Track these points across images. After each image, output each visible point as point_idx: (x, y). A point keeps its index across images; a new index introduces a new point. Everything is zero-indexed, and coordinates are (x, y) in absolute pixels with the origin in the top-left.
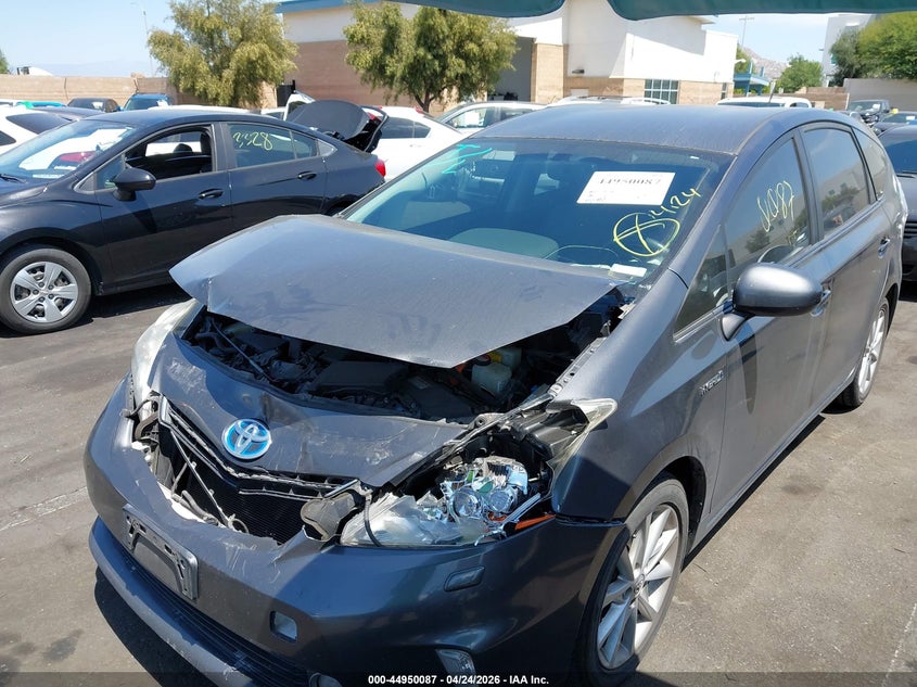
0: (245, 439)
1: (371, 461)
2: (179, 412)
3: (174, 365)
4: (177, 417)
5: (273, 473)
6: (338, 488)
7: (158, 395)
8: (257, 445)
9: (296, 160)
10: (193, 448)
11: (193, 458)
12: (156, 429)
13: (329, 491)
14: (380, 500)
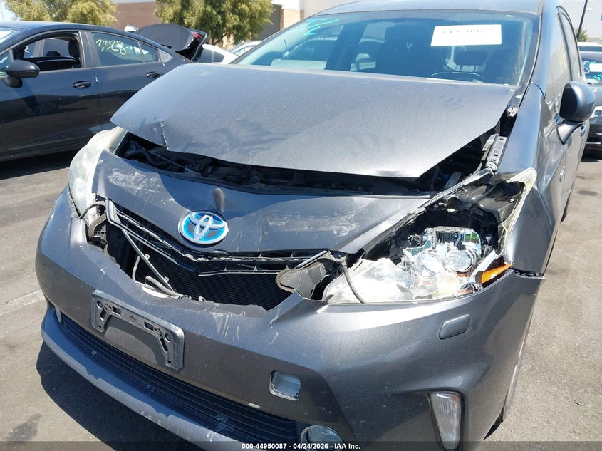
0: (202, 227)
1: (338, 234)
2: (126, 212)
3: (115, 174)
4: (125, 217)
5: (233, 254)
6: (307, 260)
7: (104, 199)
8: (214, 232)
9: (144, 63)
10: (145, 242)
11: (146, 250)
12: (104, 229)
13: (298, 263)
14: (355, 266)
